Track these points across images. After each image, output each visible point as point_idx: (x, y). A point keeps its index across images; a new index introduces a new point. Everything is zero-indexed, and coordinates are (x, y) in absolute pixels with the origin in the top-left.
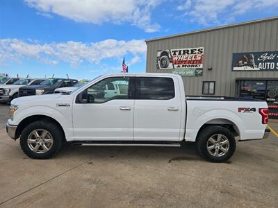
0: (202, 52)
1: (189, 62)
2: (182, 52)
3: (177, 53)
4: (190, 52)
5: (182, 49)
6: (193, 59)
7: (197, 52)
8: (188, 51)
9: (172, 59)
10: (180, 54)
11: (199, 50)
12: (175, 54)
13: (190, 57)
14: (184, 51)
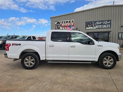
0: (73, 22)
2: (65, 22)
3: (63, 23)
4: (69, 22)
6: (70, 25)
8: (68, 21)
9: (61, 25)
11: (72, 21)
12: (62, 23)
13: (69, 24)
14: (66, 21)
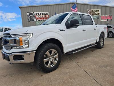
0: (48, 14)
1: (44, 18)
2: (40, 14)
4: (43, 14)
5: (40, 13)
6: (45, 17)
7: (46, 14)
8: (42, 13)
9: (35, 17)
10: (39, 14)
11: (47, 13)
12: (36, 14)
13: (43, 16)
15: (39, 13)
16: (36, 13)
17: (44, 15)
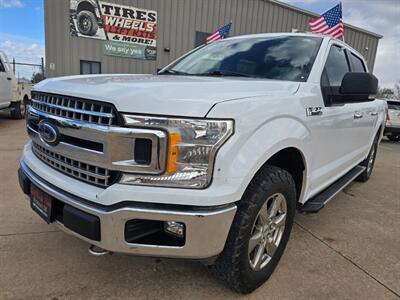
0: (154, 20)
1: (135, 33)
2: (121, 12)
3: (113, 12)
4: (135, 15)
5: (122, 7)
6: (141, 28)
7: (146, 16)
8: (132, 12)
9: (103, 21)
10: (117, 14)
11: (150, 15)
12: (107, 12)
13: (135, 24)
14: (125, 10)
15: (118, 9)
16: (108, 8)
17: (138, 21)
